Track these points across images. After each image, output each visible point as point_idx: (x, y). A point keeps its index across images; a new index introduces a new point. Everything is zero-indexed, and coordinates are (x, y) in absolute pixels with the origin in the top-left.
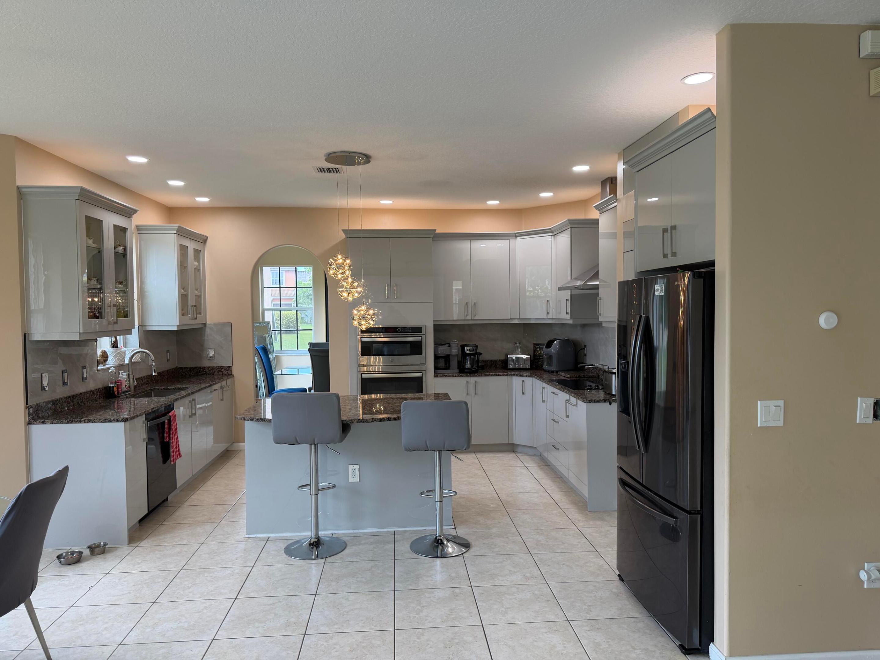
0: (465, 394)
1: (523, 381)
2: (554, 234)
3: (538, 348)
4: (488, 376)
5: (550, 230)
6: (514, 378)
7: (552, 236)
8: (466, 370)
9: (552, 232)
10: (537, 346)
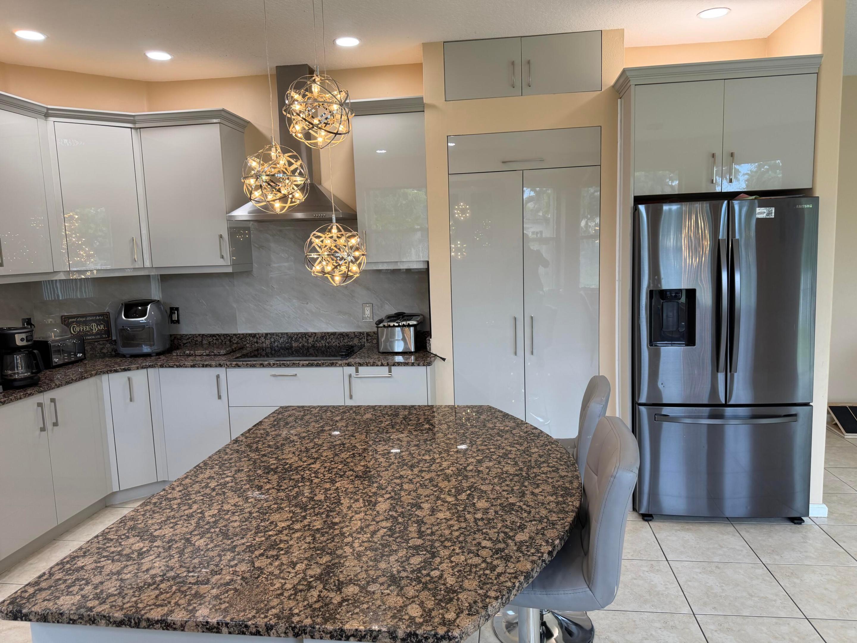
0: (38, 432)
1: (129, 379)
2: (138, 126)
3: (73, 322)
4: (71, 383)
5: (132, 118)
6: (105, 377)
7: (131, 128)
8: (17, 384)
9: (134, 122)
10: (70, 320)
